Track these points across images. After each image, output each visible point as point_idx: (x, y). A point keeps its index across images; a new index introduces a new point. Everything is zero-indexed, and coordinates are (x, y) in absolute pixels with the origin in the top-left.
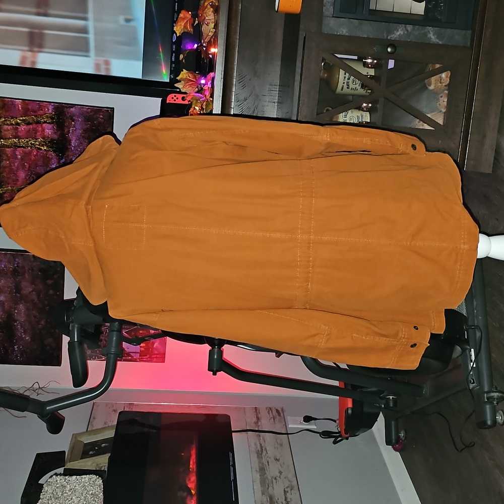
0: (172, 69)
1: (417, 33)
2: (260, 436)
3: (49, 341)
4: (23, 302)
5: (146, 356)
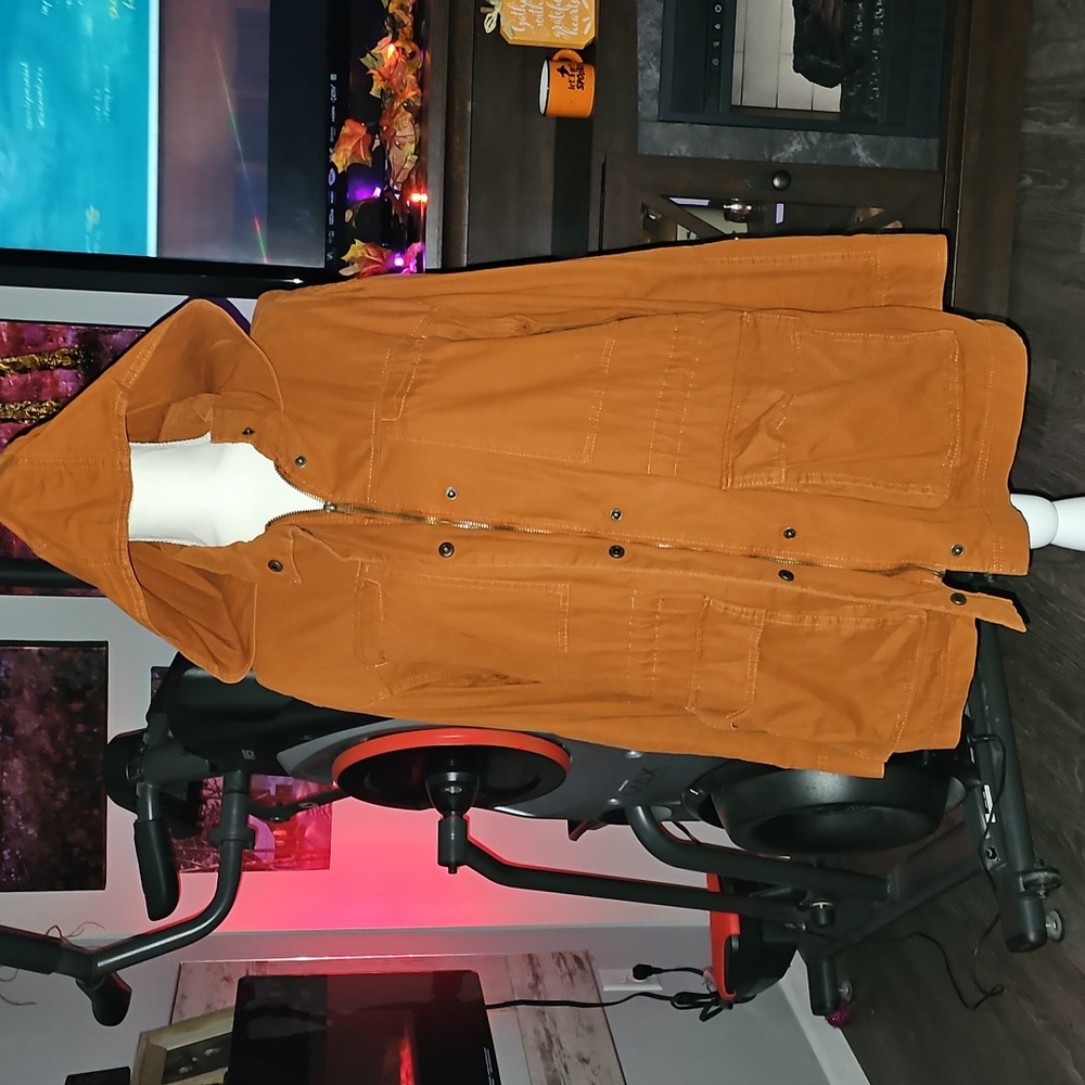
0: (330, 241)
1: (830, 147)
2: (544, 1013)
3: (79, 834)
4: (19, 752)
5: (289, 856)
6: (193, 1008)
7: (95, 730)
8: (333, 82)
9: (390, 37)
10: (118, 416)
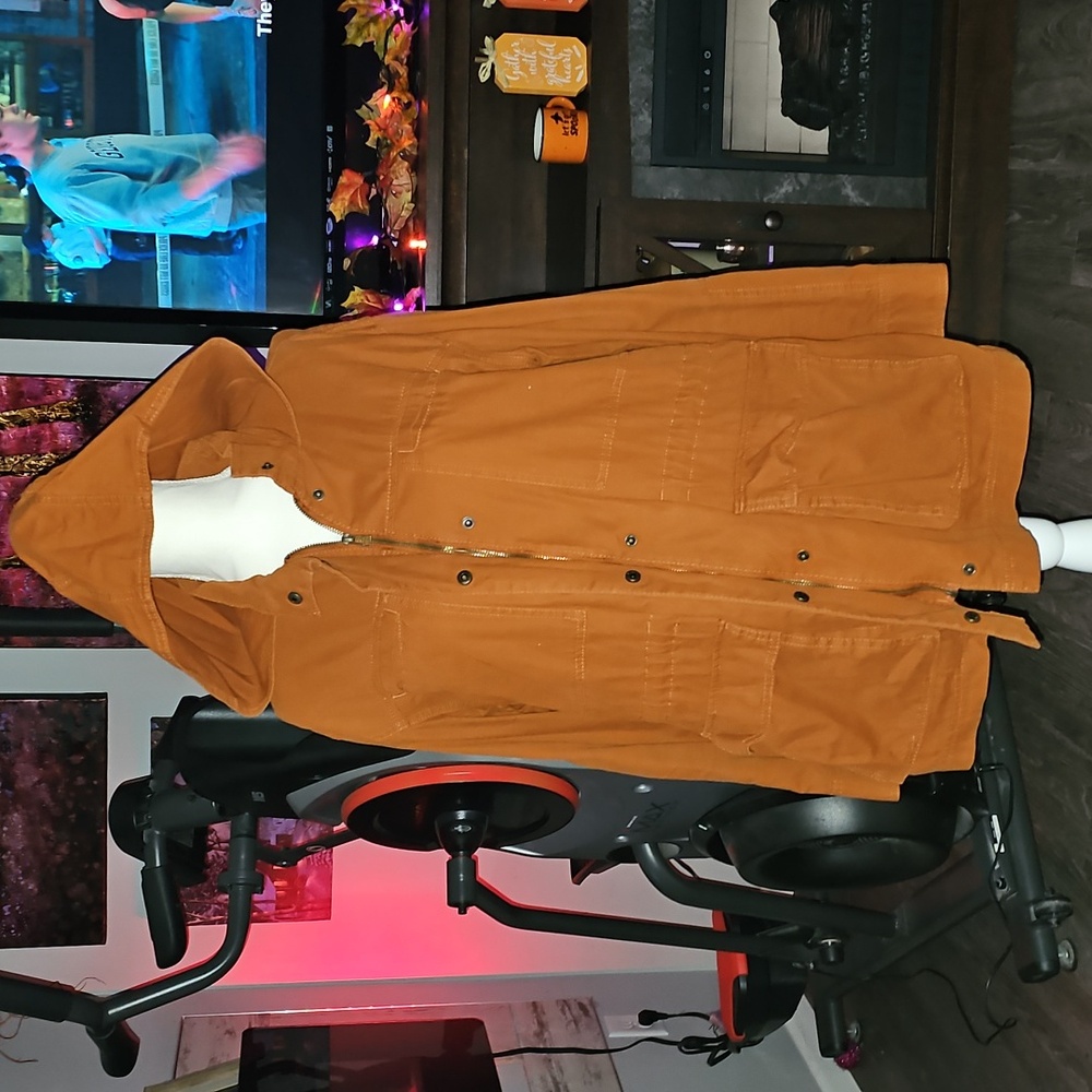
0: (329, 289)
1: (820, 189)
2: (550, 1060)
3: (79, 889)
4: (19, 807)
5: (290, 907)
6: (196, 1062)
7: (95, 782)
8: (329, 134)
9: (385, 89)
10: (141, 452)
